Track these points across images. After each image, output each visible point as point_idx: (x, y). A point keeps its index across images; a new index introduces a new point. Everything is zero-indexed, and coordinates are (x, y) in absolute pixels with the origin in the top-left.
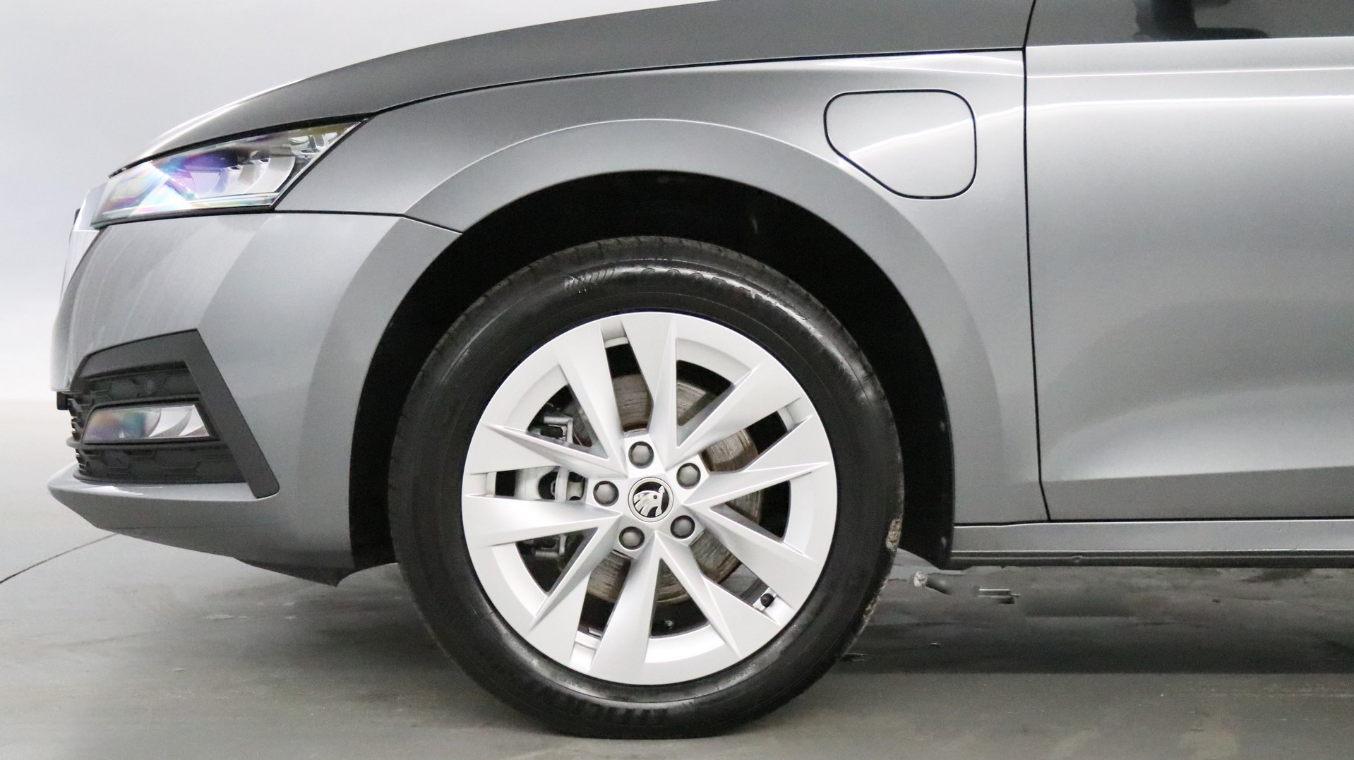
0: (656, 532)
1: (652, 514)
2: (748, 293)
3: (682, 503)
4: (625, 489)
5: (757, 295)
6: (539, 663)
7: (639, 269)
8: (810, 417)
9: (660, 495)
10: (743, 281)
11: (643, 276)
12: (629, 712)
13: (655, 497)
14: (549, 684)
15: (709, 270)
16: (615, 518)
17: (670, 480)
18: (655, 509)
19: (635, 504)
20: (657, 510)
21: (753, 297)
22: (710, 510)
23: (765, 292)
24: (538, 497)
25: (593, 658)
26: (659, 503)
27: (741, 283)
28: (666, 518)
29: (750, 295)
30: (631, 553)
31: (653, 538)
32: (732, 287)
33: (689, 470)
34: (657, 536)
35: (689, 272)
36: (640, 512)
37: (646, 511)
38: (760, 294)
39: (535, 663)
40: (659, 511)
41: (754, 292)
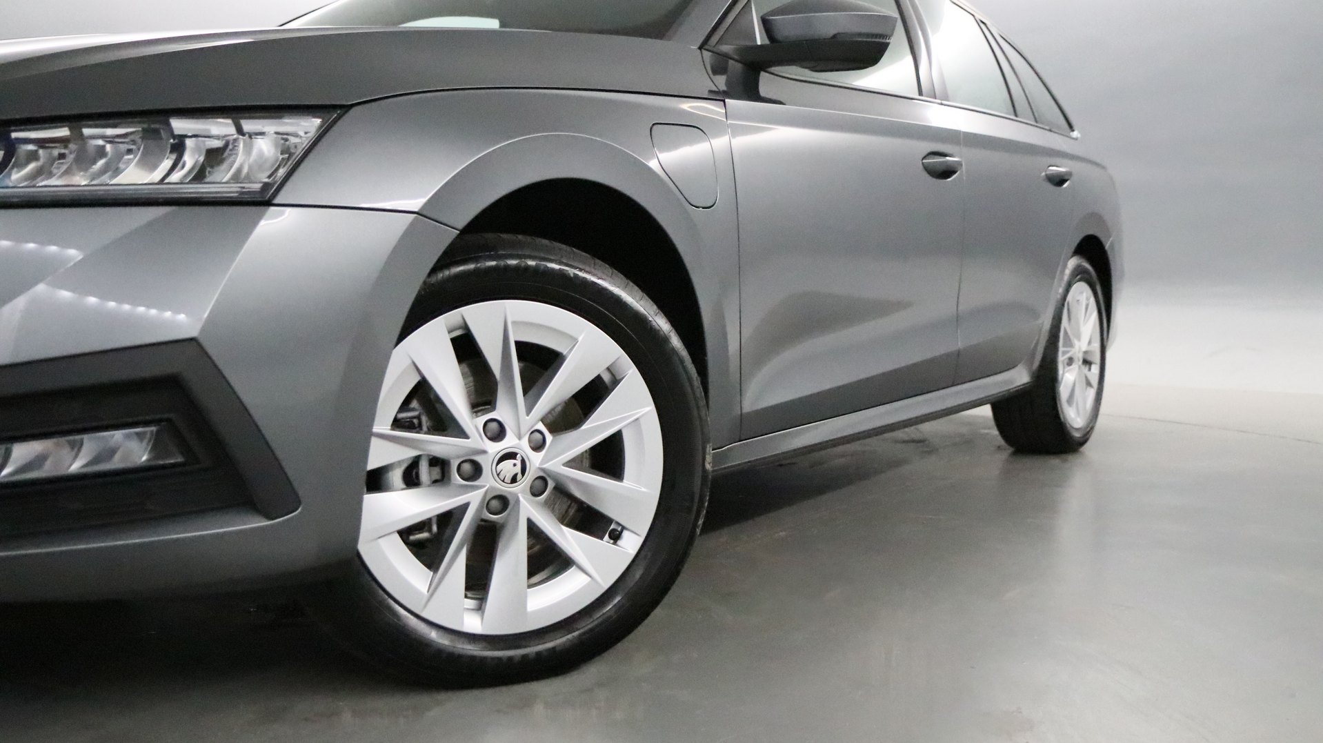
0: (520, 495)
1: (514, 480)
2: (567, 273)
3: (537, 465)
4: (486, 462)
5: (574, 274)
6: (437, 634)
7: (471, 266)
8: (630, 372)
9: (518, 462)
10: (560, 263)
11: (476, 271)
12: (524, 657)
13: (515, 465)
14: (451, 649)
15: (533, 258)
16: (481, 492)
17: (524, 447)
18: (516, 475)
19: (498, 475)
20: (518, 476)
21: (572, 275)
22: (563, 467)
23: (581, 270)
24: (404, 486)
25: (482, 619)
26: (518, 469)
27: (560, 265)
28: (525, 483)
29: (569, 274)
30: (498, 519)
31: (518, 501)
32: (553, 270)
33: (538, 436)
34: (521, 499)
35: (513, 262)
36: (503, 481)
37: (508, 479)
38: (577, 272)
39: (433, 635)
40: (519, 476)
41: (572, 271)
